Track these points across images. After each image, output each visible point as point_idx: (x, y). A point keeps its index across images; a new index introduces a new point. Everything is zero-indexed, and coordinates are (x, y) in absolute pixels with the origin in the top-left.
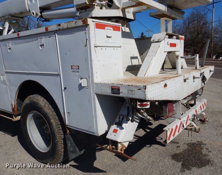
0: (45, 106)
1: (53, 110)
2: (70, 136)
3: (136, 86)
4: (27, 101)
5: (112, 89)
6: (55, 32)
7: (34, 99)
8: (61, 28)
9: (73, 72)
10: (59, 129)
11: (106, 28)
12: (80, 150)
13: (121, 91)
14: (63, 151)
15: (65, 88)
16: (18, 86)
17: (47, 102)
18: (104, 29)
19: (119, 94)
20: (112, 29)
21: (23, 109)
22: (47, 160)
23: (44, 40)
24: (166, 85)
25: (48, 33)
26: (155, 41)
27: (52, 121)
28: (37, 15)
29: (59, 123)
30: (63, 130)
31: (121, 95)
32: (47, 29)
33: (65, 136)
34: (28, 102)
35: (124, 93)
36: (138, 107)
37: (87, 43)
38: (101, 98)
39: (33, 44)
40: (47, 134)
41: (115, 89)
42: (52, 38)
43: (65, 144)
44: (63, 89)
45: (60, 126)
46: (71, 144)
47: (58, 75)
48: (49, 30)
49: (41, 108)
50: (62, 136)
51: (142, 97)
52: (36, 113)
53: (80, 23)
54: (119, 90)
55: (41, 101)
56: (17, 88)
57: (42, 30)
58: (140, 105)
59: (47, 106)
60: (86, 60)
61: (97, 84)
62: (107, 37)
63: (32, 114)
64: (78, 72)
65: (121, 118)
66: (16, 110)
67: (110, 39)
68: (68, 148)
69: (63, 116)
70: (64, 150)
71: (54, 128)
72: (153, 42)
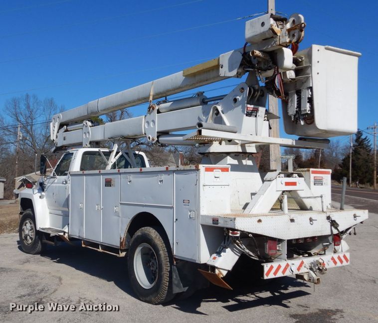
0: (156, 237)
1: (163, 242)
2: (176, 268)
3: (229, 218)
4: (138, 233)
5: (213, 220)
6: (174, 171)
7: (146, 231)
8: (179, 169)
9: (185, 205)
10: (166, 260)
11: (214, 170)
12: (184, 286)
13: (219, 221)
14: (167, 285)
15: (176, 220)
16: (131, 218)
17: (158, 234)
18: (213, 171)
19: (218, 224)
20: (220, 170)
21: (134, 241)
22: (151, 296)
23: (164, 177)
24: (260, 221)
25: (167, 172)
26: (267, 180)
27: (161, 252)
28: (153, 140)
29: (167, 255)
30: (170, 262)
31: (219, 225)
32: (167, 168)
33: (171, 268)
34: (140, 234)
35: (221, 224)
36: (230, 234)
37: (197, 182)
38: (205, 228)
39: (154, 179)
40: (152, 270)
41: (215, 221)
42: (171, 175)
43: (171, 277)
44: (175, 220)
45: (168, 258)
46: (176, 276)
47: (172, 208)
48: (169, 169)
49: (152, 239)
50: (169, 268)
51: (232, 227)
52: (146, 246)
53: (193, 167)
54: (218, 221)
55: (153, 233)
56: (130, 219)
57: (163, 168)
58: (232, 233)
59: (158, 238)
60: (195, 196)
61: (202, 216)
62: (215, 177)
63: (141, 248)
64: (188, 205)
65: (222, 248)
66: (124, 244)
67: (218, 179)
68: (173, 279)
69: (172, 247)
70: (169, 284)
71: (162, 259)
72: (266, 181)
